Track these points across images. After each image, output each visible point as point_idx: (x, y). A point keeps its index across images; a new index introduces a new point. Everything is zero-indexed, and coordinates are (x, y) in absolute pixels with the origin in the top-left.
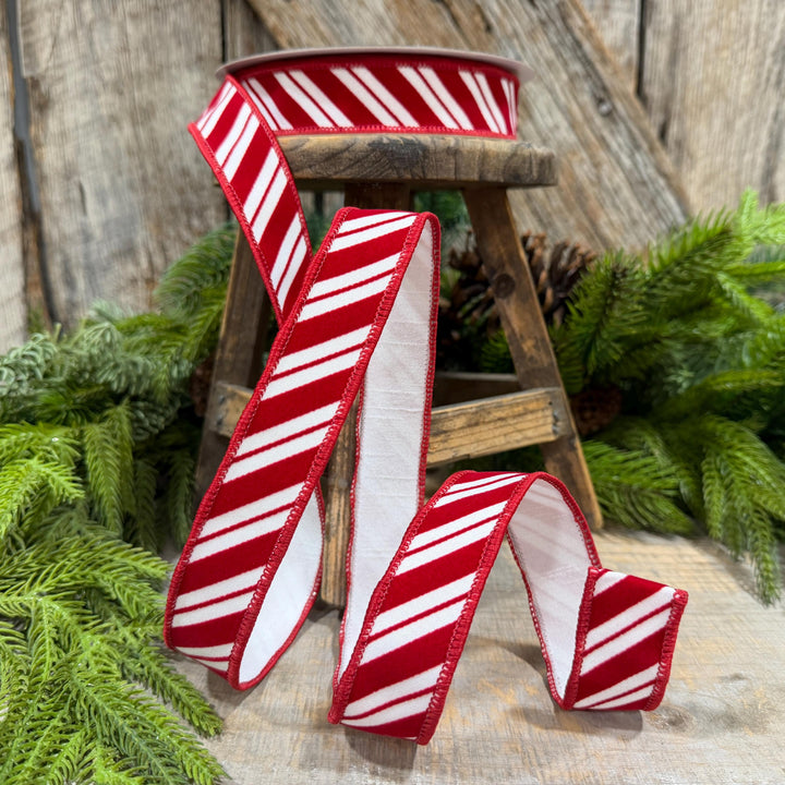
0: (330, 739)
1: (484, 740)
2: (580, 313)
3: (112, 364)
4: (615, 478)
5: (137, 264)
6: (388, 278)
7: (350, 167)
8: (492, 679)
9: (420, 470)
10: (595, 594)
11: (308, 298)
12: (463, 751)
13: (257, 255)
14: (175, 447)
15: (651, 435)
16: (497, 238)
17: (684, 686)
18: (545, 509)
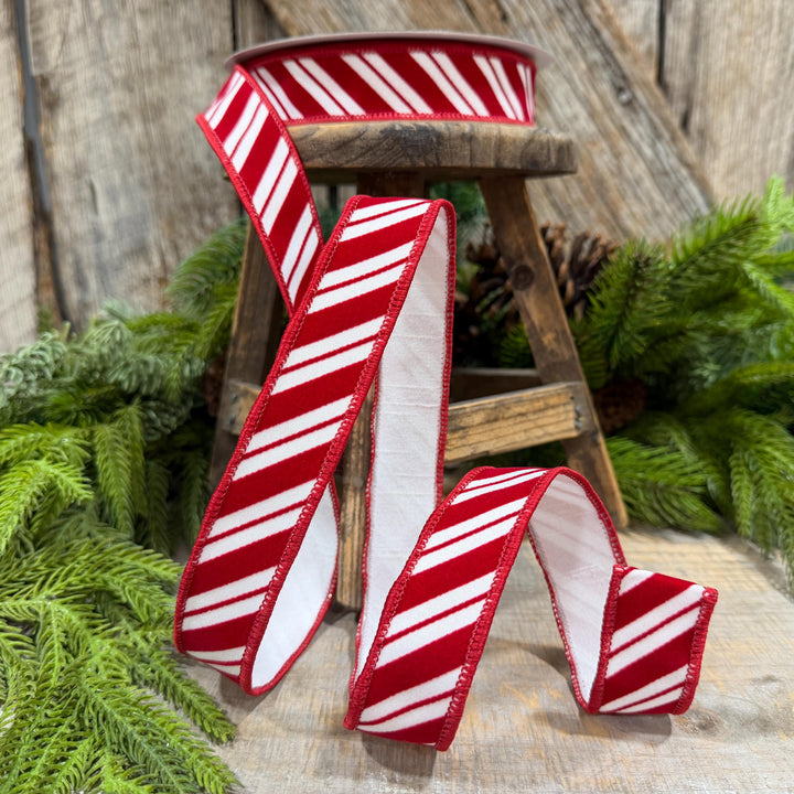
0: (346, 746)
1: (506, 746)
2: (602, 304)
3: (122, 363)
4: (640, 475)
5: (149, 263)
6: (402, 268)
7: (362, 155)
8: (513, 683)
9: (438, 467)
10: (621, 593)
11: (319, 289)
12: (485, 757)
13: (267, 247)
14: (188, 448)
15: (677, 430)
16: (515, 228)
17: (715, 689)
18: (568, 506)
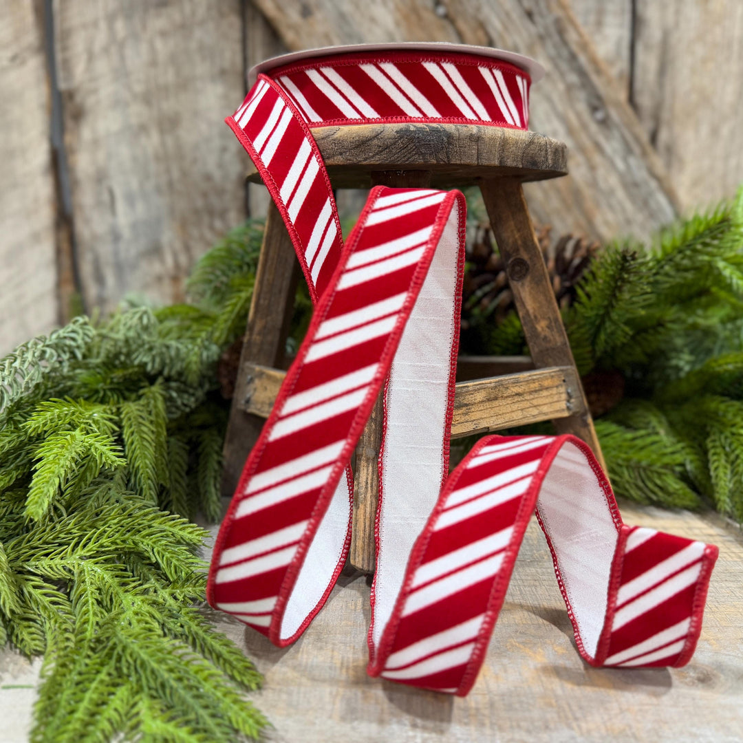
0: (368, 695)
1: (518, 696)
2: (588, 296)
3: (147, 346)
4: (623, 456)
5: (162, 261)
6: (422, 250)
7: (379, 153)
8: (520, 640)
9: (445, 439)
10: (627, 550)
11: (347, 267)
13: (292, 235)
14: (203, 427)
15: (656, 416)
16: (512, 223)
17: (708, 646)
18: (571, 474)
